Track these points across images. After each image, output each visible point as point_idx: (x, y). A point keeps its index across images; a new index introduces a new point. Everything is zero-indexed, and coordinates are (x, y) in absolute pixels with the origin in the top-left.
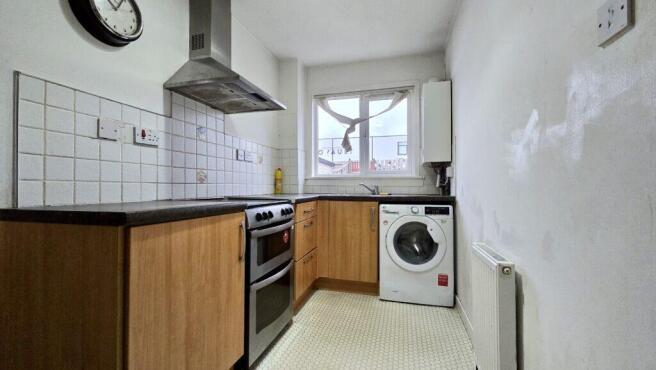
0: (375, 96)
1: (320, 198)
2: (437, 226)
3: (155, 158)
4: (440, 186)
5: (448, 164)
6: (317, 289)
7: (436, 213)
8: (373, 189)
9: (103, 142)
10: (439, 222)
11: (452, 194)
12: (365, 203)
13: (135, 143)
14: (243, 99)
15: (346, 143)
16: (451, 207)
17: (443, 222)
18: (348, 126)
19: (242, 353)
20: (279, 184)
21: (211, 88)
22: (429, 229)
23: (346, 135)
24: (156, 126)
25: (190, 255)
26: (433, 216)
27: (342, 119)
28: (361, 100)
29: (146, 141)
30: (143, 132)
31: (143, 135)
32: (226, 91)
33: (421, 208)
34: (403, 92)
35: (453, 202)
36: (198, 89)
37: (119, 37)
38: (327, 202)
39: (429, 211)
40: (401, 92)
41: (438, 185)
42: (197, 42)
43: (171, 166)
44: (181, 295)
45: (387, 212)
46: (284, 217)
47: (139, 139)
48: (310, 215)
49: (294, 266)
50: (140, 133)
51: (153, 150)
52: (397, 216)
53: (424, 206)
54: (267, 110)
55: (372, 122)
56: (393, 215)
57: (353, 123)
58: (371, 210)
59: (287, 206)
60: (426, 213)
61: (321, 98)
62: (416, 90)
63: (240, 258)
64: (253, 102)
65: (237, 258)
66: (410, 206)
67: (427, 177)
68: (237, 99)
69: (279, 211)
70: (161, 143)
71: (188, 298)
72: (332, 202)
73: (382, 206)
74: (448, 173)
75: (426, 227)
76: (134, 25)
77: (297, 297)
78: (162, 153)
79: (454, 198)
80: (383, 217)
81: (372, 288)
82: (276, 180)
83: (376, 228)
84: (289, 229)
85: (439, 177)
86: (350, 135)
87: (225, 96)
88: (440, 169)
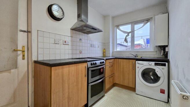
0: (137, 23)
1: (116, 58)
2: (160, 70)
3: (68, 47)
4: (163, 55)
5: (167, 46)
6: (115, 86)
7: (159, 65)
8: (135, 55)
9: (56, 44)
10: (161, 69)
11: (168, 58)
12: (131, 60)
13: (63, 44)
14: (90, 30)
15: (126, 40)
16: (167, 64)
17: (162, 69)
18: (127, 34)
19: (86, 103)
20: (104, 54)
21: (81, 28)
22: (156, 71)
23: (126, 37)
24: (68, 40)
25: (69, 75)
26: (158, 66)
27: (125, 32)
28: (132, 25)
29: (66, 44)
30: (65, 41)
31: (65, 42)
32: (85, 28)
33: (153, 63)
34: (148, 20)
35: (168, 61)
36: (78, 29)
37: (59, 18)
38: (118, 59)
39: (156, 64)
40: (147, 20)
41: (162, 54)
42: (79, 16)
43: (72, 49)
44: (67, 85)
45: (139, 64)
46: (101, 64)
47: (64, 43)
48: (112, 64)
49: (105, 79)
50: (64, 42)
51: (68, 46)
52: (142, 65)
53: (154, 62)
54: (98, 32)
55: (135, 32)
56: (141, 65)
57: (128, 33)
58: (133, 63)
59: (103, 61)
60: (155, 65)
61: (118, 26)
62: (153, 19)
63: (85, 76)
64: (93, 31)
65: (84, 76)
66: (148, 62)
67: (158, 51)
68: (88, 30)
69: (99, 62)
70: (70, 44)
71: (69, 86)
72: (120, 60)
73: (137, 61)
74: (167, 50)
75: (155, 70)
76: (62, 15)
77: (106, 88)
78: (70, 46)
79: (169, 60)
80: (137, 65)
81: (133, 89)
82: (104, 52)
83: (135, 69)
84: (103, 68)
85: (162, 51)
86: (127, 37)
87: (85, 30)
88: (163, 48)
